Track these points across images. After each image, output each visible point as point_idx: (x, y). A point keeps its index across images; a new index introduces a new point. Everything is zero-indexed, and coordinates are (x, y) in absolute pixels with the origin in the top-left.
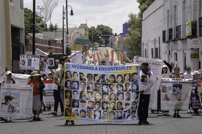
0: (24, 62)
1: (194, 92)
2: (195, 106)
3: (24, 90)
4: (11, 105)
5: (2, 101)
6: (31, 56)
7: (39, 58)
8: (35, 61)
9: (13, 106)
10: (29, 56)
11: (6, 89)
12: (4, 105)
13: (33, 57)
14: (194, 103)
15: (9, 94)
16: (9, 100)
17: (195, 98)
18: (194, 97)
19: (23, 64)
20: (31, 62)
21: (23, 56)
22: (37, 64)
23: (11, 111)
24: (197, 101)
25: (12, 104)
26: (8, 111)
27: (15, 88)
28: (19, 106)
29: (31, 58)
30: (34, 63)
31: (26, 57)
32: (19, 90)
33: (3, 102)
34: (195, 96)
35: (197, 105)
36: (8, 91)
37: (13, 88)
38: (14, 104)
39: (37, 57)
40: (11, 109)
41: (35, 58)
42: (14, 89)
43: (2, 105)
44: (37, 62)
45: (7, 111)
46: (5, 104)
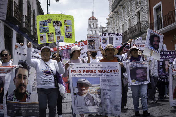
0: (106, 41)
1: (162, 65)
2: (161, 78)
3: (105, 71)
4: (88, 95)
5: (74, 90)
6: (112, 34)
7: (121, 36)
8: (118, 39)
9: (92, 97)
10: (111, 34)
11: (77, 72)
13: (115, 35)
14: (160, 75)
16: (84, 89)
17: (162, 70)
18: (160, 69)
19: (104, 43)
20: (113, 41)
21: (104, 34)
22: (119, 43)
23: (91, 104)
24: (164, 73)
25: (90, 94)
27: (91, 69)
29: (112, 36)
30: (116, 42)
31: (107, 35)
34: (162, 68)
35: (163, 78)
36: (80, 75)
37: (88, 70)
38: (93, 93)
39: (120, 35)
40: (89, 101)
41: (117, 37)
43: (75, 96)
44: (120, 40)
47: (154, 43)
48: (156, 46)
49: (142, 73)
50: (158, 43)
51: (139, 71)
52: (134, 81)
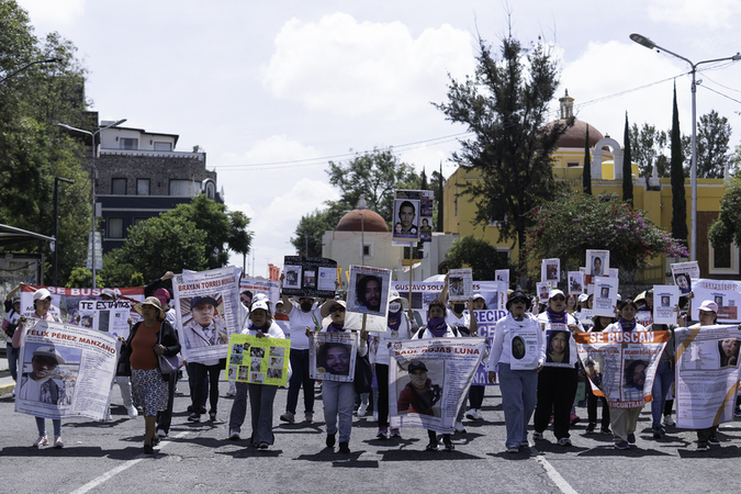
0: (91, 320)
4: (50, 381)
5: (24, 367)
9: (57, 386)
11: (39, 333)
12: (30, 379)
15: (49, 348)
16: (45, 367)
23: (50, 400)
25: (54, 380)
26: (41, 400)
27: (67, 334)
28: (73, 386)
29: (107, 309)
31: (94, 306)
32: (78, 339)
33: (26, 370)
37: (62, 334)
40: (48, 394)
42: (64, 336)
43: (24, 378)
45: (37, 398)
46: (34, 376)
47: (368, 296)
48: (372, 303)
49: (340, 356)
50: (378, 294)
51: (335, 352)
52: (322, 371)
